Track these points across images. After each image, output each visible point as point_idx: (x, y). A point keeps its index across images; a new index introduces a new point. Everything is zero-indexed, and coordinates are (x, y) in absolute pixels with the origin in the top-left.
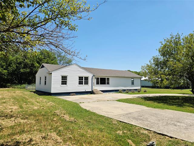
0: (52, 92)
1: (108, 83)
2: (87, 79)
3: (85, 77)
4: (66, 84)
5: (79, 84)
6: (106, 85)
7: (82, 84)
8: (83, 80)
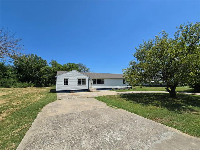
0: (56, 90)
1: (103, 83)
2: (84, 80)
3: (83, 80)
4: (68, 84)
5: (78, 84)
6: (102, 85)
7: (81, 84)
8: (81, 81)
